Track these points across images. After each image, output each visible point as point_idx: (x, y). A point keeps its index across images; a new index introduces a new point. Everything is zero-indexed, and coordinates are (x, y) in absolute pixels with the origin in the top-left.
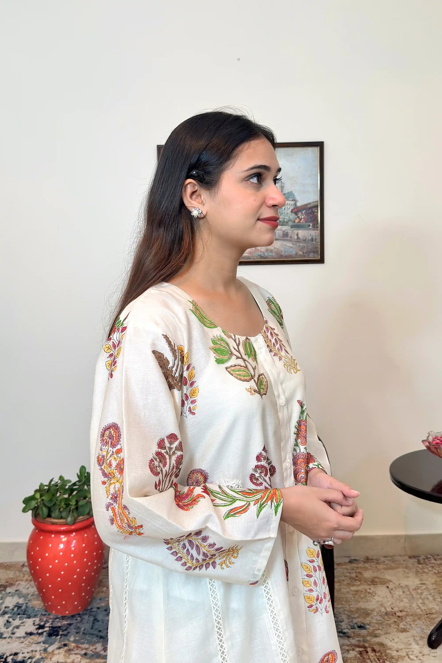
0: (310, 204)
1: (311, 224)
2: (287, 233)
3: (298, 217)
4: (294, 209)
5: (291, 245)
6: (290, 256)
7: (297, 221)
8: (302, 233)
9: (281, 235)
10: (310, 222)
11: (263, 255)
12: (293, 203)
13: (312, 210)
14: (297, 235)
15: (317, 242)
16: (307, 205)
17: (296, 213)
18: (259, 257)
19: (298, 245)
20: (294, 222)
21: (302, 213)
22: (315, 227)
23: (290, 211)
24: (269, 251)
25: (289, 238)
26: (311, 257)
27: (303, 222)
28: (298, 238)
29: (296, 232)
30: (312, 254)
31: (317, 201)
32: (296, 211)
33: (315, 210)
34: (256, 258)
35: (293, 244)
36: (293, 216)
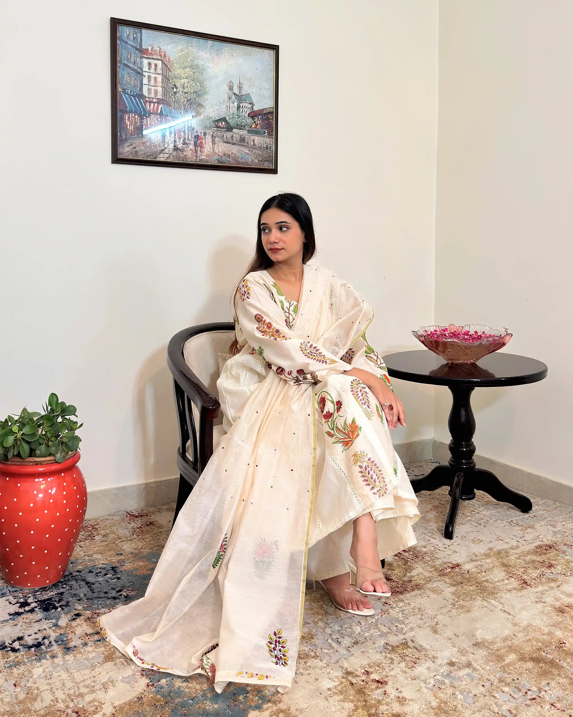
0: (266, 109)
1: (266, 132)
2: (244, 137)
3: (255, 122)
4: (251, 113)
5: (247, 152)
6: (247, 163)
7: (253, 126)
8: (258, 140)
9: (239, 139)
10: (265, 128)
11: (220, 160)
12: (250, 106)
13: (267, 117)
14: (254, 141)
15: (272, 151)
16: (263, 110)
17: (253, 117)
18: (217, 161)
19: (254, 152)
20: (251, 127)
21: (258, 118)
22: (270, 135)
23: (247, 115)
24: (226, 156)
25: (245, 144)
26: (266, 165)
27: (259, 128)
28: (254, 145)
29: (252, 137)
30: (266, 163)
31: (272, 108)
32: (253, 115)
33: (270, 116)
34: (213, 162)
35: (249, 150)
36: (249, 120)
